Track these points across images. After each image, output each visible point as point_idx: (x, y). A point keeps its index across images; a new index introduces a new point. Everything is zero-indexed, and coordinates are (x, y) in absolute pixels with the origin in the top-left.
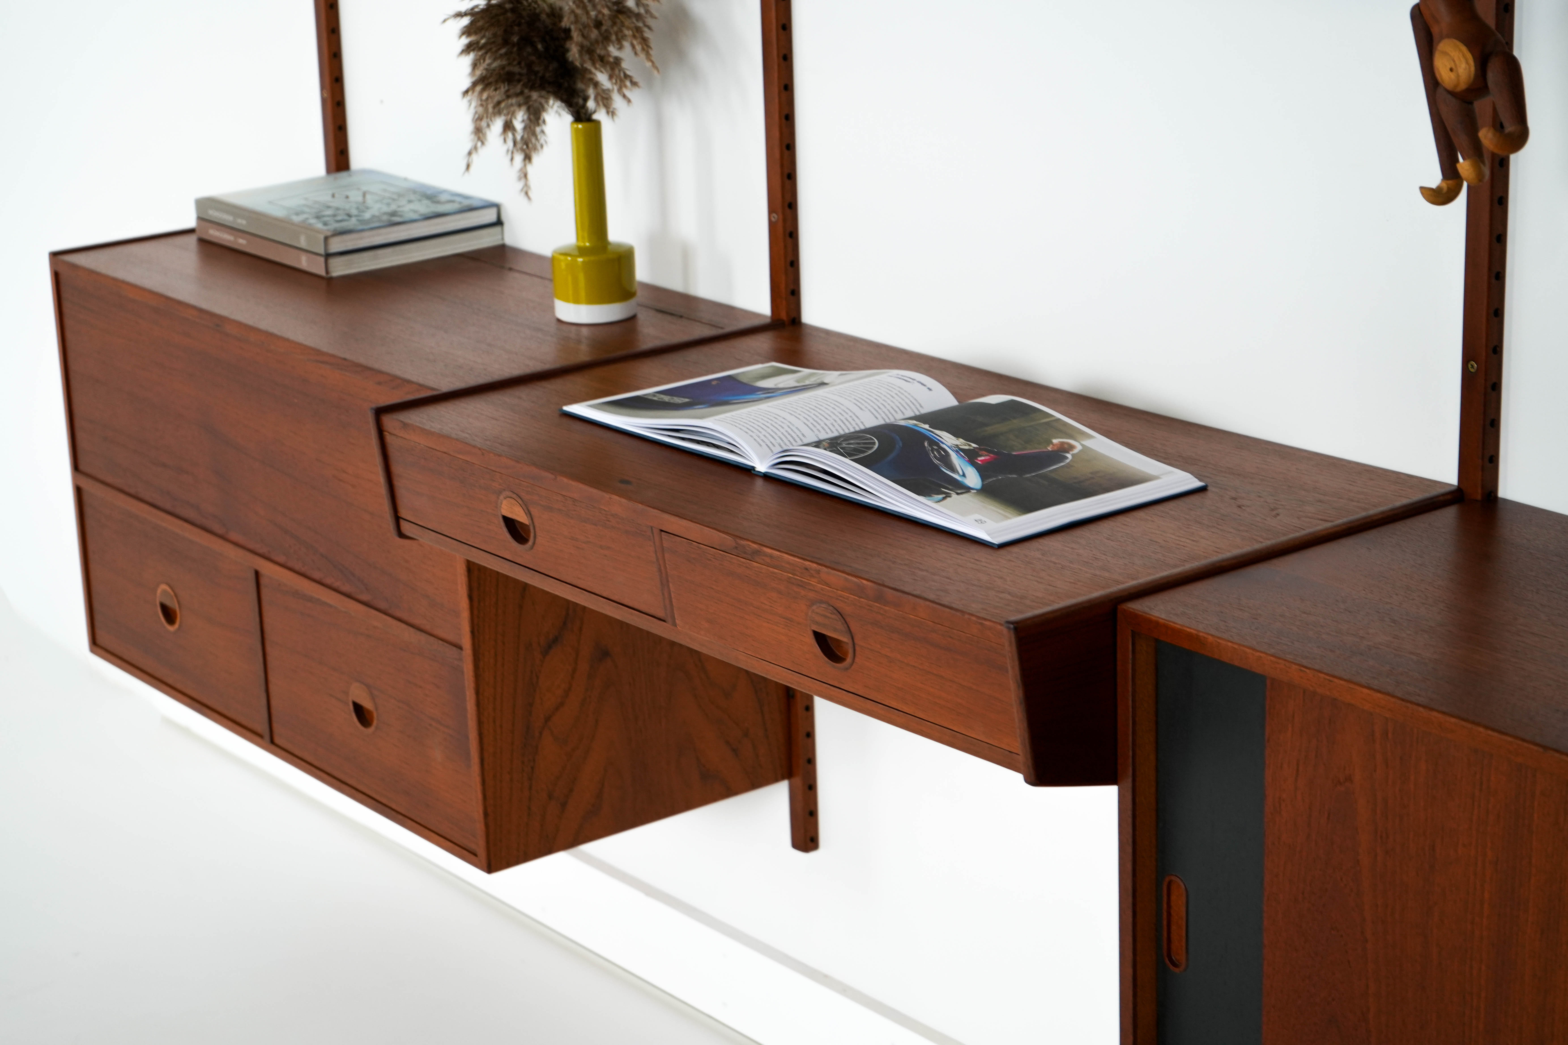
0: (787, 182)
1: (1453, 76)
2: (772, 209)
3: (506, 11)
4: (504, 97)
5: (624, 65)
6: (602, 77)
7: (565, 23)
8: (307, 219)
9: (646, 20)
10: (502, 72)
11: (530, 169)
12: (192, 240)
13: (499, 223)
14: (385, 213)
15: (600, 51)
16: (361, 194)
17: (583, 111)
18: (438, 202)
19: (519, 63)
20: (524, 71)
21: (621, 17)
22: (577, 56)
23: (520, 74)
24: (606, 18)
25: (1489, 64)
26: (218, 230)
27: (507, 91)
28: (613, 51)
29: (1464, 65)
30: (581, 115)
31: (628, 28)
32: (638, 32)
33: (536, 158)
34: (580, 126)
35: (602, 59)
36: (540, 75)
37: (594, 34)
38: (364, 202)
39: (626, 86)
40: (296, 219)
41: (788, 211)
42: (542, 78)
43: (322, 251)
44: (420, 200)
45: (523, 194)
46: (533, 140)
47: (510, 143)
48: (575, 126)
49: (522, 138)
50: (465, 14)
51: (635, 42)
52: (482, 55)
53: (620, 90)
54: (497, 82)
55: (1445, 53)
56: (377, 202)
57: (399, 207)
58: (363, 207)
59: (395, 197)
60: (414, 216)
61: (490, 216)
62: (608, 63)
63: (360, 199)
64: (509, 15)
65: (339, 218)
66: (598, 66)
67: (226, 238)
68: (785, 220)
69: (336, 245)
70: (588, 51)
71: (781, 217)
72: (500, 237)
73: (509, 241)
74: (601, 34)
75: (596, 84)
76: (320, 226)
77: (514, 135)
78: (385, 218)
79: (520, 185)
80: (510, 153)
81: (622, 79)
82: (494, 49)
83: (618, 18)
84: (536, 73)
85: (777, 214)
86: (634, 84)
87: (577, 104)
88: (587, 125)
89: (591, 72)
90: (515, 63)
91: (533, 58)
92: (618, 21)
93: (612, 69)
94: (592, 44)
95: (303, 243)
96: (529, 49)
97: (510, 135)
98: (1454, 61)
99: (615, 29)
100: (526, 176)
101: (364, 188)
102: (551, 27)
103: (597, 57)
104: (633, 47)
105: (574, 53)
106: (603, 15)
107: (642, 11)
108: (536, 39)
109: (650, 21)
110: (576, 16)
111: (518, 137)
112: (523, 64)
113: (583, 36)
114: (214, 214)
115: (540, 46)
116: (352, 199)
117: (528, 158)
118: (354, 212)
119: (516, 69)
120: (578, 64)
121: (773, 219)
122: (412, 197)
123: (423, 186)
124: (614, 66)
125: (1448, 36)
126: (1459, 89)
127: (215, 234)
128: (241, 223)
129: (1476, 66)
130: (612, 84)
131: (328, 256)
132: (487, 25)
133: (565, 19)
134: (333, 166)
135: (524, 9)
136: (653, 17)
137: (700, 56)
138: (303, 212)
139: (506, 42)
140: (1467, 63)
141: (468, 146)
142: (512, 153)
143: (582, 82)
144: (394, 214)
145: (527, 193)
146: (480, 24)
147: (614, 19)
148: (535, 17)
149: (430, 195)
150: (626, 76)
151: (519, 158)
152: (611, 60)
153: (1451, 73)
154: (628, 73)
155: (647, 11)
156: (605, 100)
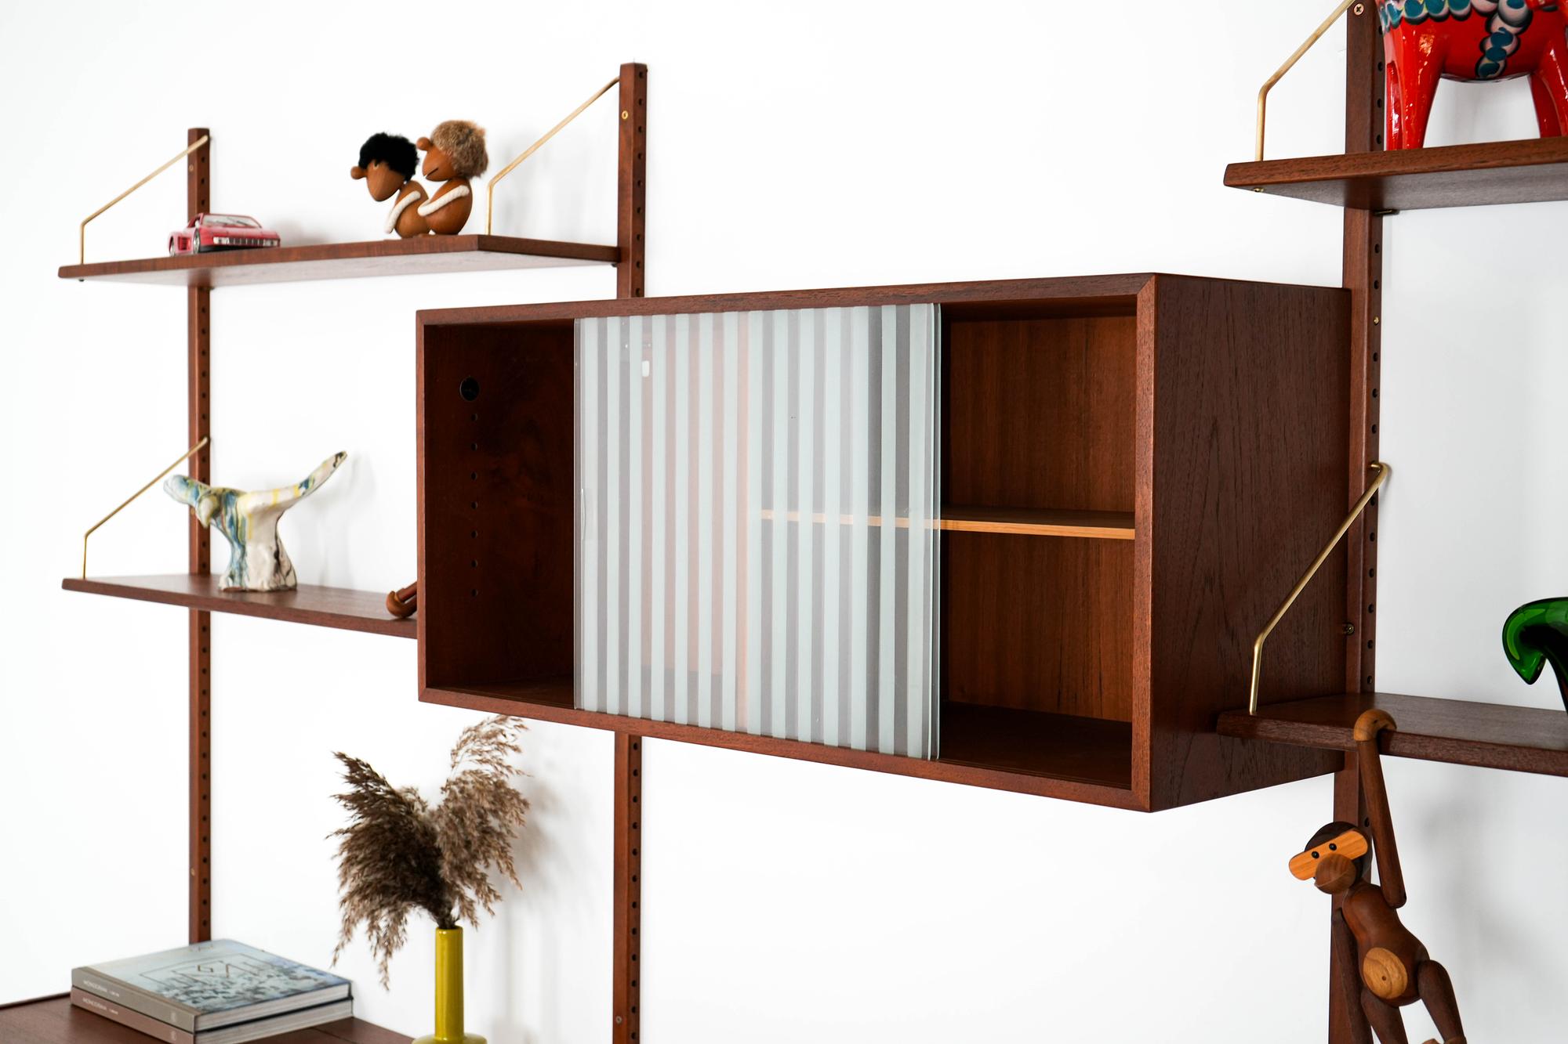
0: (632, 988)
1: (1385, 984)
2: (617, 1012)
3: (384, 831)
4: (379, 907)
5: (488, 881)
6: (470, 893)
7: (440, 842)
8: (177, 995)
9: (506, 838)
10: (379, 886)
11: (390, 962)
12: (65, 1005)
13: (350, 998)
14: (248, 990)
15: (469, 869)
16: (223, 966)
17: (448, 919)
18: (295, 978)
19: (395, 878)
20: (399, 885)
21: (487, 837)
22: (448, 873)
23: (395, 887)
24: (476, 839)
25: (1421, 975)
26: (91, 1000)
27: (380, 902)
28: (480, 867)
29: (1397, 975)
30: (446, 923)
31: (495, 849)
32: (503, 852)
33: (395, 953)
34: (444, 933)
35: (469, 875)
36: (412, 888)
37: (464, 854)
38: (228, 977)
39: (490, 901)
40: (168, 994)
41: (632, 1014)
42: (414, 891)
43: (192, 1030)
44: (278, 976)
45: (382, 984)
46: (395, 938)
47: (374, 940)
48: (440, 932)
49: (385, 935)
50: (347, 831)
51: (501, 862)
52: (360, 870)
53: (485, 904)
54: (372, 893)
55: (1377, 962)
56: (240, 976)
57: (261, 983)
58: (228, 983)
59: (255, 971)
60: (275, 994)
61: (342, 992)
62: (476, 879)
63: (224, 972)
64: (387, 834)
65: (206, 995)
66: (466, 882)
67: (99, 1007)
68: (628, 1023)
69: (205, 1023)
70: (458, 868)
71: (625, 1019)
72: (350, 1010)
73: (358, 1014)
74: (470, 853)
75: (462, 897)
76: (189, 1003)
77: (378, 933)
78: (249, 995)
79: (381, 976)
80: (373, 949)
81: (488, 894)
82: (372, 865)
83: (485, 838)
84: (409, 887)
85: (622, 1018)
86: (497, 897)
87: (443, 913)
88: (450, 932)
89: (458, 886)
90: (391, 877)
91: (407, 873)
92: (486, 842)
93: (479, 885)
94: (461, 863)
95: (173, 1019)
96: (404, 866)
97: (375, 933)
98: (1386, 970)
99: (483, 848)
100: (386, 969)
101: (227, 961)
102: (424, 845)
103: (466, 875)
104: (498, 864)
105: (445, 871)
106: (473, 836)
107: (504, 831)
108: (410, 857)
109: (510, 840)
110: (448, 837)
111: (382, 935)
112: (398, 878)
113: (455, 856)
114: (88, 984)
115: (413, 863)
116: (216, 972)
117: (389, 953)
118: (220, 988)
119: (392, 883)
120: (448, 880)
121: (618, 1022)
122: (272, 972)
123: (280, 958)
124: (480, 882)
125: (1378, 945)
126: (1390, 997)
127: (88, 1003)
128: (115, 995)
129: (1408, 975)
130: (479, 898)
131: (197, 1033)
132: (367, 844)
133: (439, 839)
134: (196, 936)
135: (401, 829)
136: (513, 836)
137: (550, 868)
138: (174, 988)
139: (383, 858)
140: (1400, 972)
141: (337, 942)
142: (376, 949)
143: (450, 895)
144: (256, 991)
145: (385, 984)
146: (361, 841)
147: (482, 840)
148: (410, 836)
149: (288, 970)
150: (490, 890)
151: (381, 953)
152: (479, 877)
153: (1383, 981)
154: (491, 887)
155: (509, 831)
156: (468, 909)
